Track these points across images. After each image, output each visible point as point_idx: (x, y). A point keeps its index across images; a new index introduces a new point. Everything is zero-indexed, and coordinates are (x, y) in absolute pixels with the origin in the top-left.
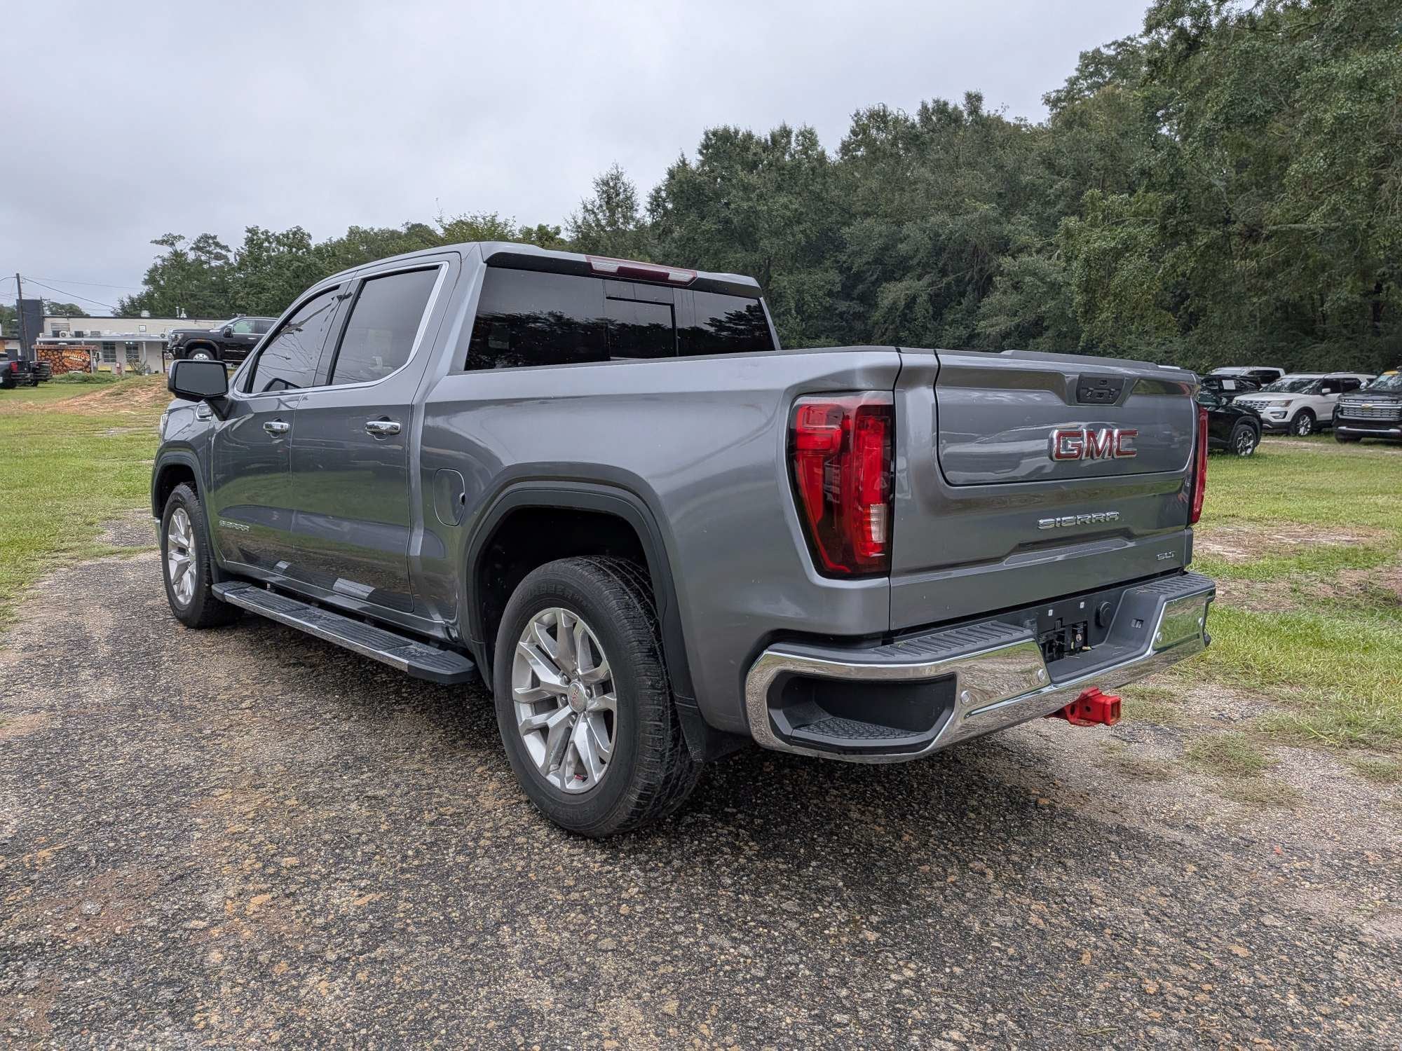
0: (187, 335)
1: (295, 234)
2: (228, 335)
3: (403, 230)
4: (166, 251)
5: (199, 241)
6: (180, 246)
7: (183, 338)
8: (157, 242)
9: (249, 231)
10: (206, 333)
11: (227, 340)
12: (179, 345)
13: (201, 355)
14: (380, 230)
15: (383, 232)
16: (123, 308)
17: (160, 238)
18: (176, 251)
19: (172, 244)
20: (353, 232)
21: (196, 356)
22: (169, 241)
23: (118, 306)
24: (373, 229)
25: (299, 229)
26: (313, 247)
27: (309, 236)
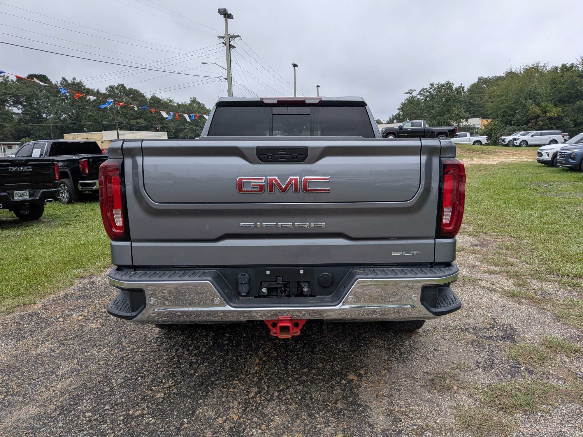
0: (387, 129)
1: (447, 84)
2: (401, 128)
3: (504, 75)
4: (408, 96)
5: (421, 91)
6: (414, 94)
7: (385, 131)
8: (406, 93)
9: (431, 85)
10: (393, 128)
11: (401, 130)
12: (384, 133)
13: (391, 137)
14: (492, 77)
15: (493, 77)
16: (390, 120)
17: (407, 92)
18: (412, 96)
19: (411, 93)
20: (480, 79)
21: (389, 138)
22: (410, 92)
23: (388, 119)
24: (489, 77)
25: (449, 82)
26: (454, 89)
27: (453, 84)
